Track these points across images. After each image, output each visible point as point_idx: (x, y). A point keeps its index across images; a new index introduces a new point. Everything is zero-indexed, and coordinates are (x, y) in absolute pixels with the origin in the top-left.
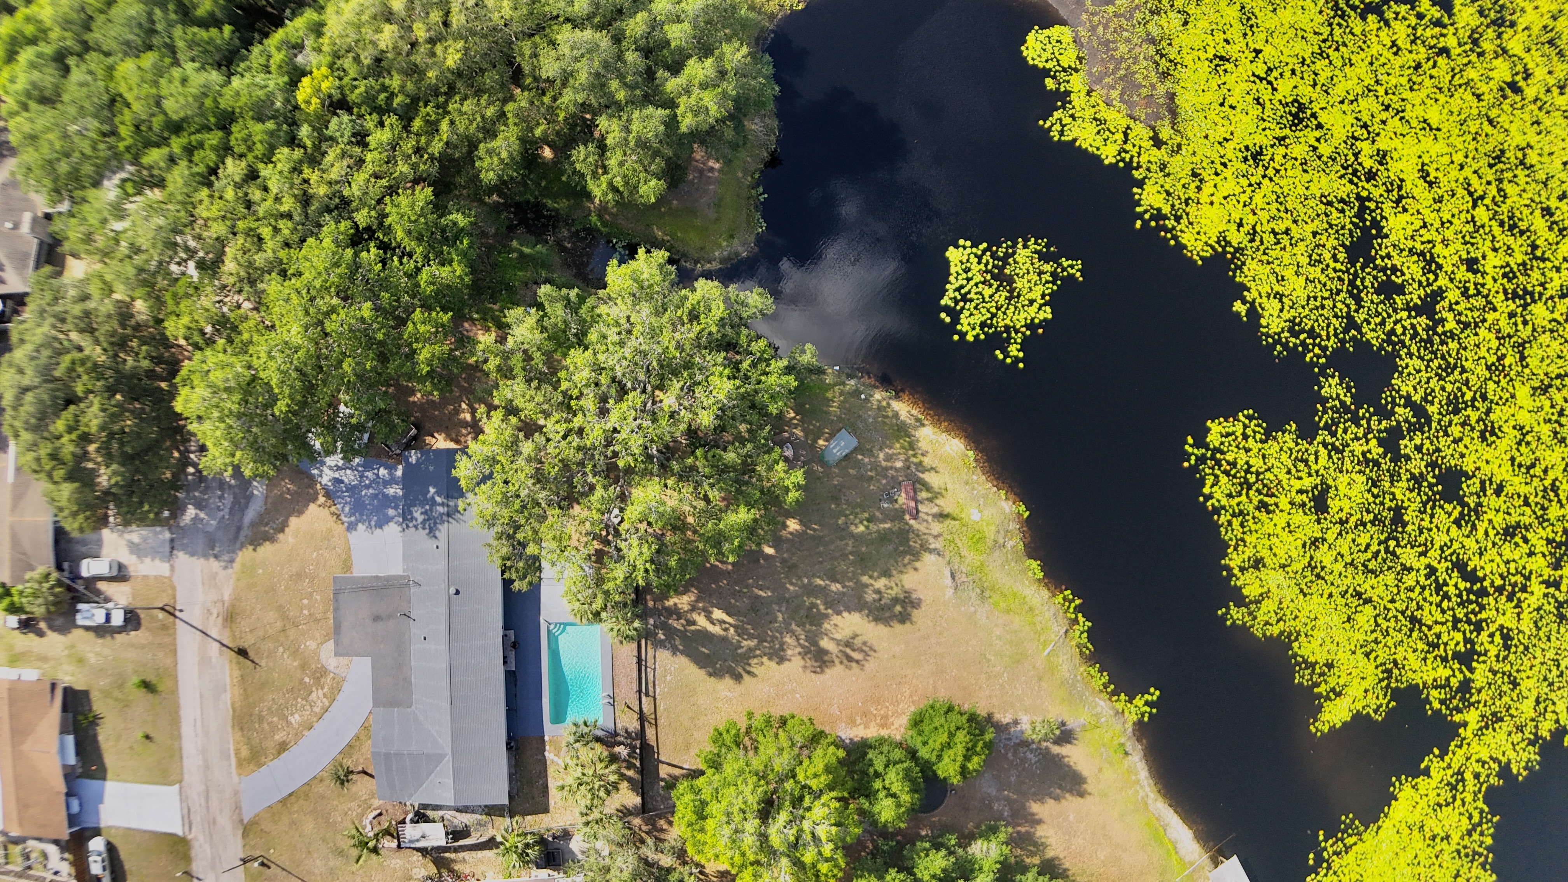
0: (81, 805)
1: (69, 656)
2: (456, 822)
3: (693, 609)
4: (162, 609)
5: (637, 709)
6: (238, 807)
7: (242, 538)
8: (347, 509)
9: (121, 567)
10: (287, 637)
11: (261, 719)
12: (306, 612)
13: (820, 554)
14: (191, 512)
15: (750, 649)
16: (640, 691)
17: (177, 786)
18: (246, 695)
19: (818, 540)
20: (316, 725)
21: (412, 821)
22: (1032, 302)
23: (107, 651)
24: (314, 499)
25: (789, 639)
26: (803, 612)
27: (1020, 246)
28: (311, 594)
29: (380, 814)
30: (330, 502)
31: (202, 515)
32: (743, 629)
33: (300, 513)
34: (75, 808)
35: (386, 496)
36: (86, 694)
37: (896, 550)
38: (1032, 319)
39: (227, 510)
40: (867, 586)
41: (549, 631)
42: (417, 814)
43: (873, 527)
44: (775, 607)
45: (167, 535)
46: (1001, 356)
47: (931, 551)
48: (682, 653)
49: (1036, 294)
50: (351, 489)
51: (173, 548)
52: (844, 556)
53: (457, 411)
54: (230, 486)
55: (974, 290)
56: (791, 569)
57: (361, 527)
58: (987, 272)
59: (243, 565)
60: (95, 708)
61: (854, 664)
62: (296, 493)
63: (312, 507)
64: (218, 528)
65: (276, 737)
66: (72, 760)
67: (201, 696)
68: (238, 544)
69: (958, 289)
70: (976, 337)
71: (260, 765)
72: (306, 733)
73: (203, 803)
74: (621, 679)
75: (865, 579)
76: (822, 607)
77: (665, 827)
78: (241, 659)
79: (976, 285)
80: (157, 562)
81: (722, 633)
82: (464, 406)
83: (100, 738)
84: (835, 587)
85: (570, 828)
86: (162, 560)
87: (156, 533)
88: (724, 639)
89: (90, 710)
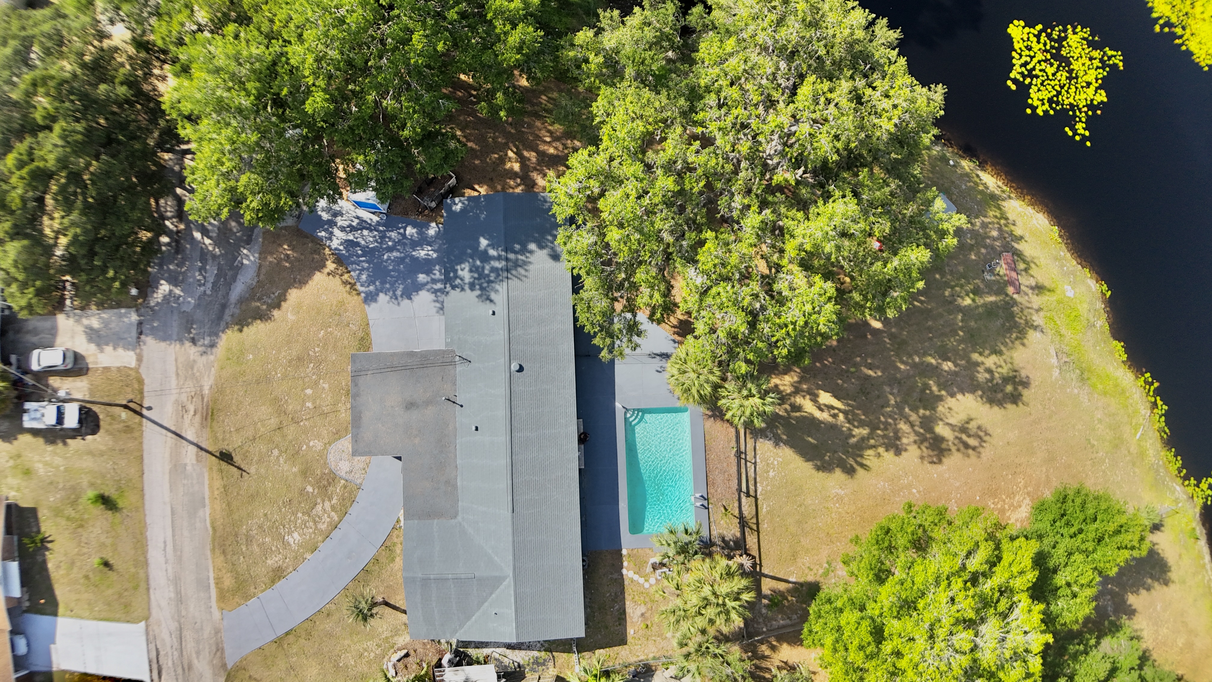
0: (28, 645)
1: (15, 467)
2: (506, 661)
3: (797, 391)
4: (126, 407)
5: (736, 513)
6: (219, 649)
7: (227, 317)
8: (364, 277)
9: (77, 358)
10: (284, 436)
11: (249, 540)
12: (309, 404)
13: (930, 329)
14: (165, 287)
15: (863, 439)
16: (740, 490)
17: (143, 624)
18: (230, 509)
19: (926, 313)
20: (321, 546)
21: (451, 663)
22: (1089, 84)
23: (58, 461)
24: (321, 266)
25: (903, 426)
26: (915, 395)
27: (1070, 31)
28: (316, 383)
29: (407, 655)
30: (341, 269)
31: (177, 291)
32: (854, 414)
33: (302, 283)
34: (22, 647)
35: (415, 260)
36: (33, 511)
37: (1003, 325)
38: (1092, 100)
39: (209, 285)
40: (977, 364)
41: (626, 419)
42: (457, 653)
43: (980, 301)
44: (887, 389)
45: (134, 317)
46: (1070, 133)
47: (1035, 328)
48: (786, 443)
49: (1091, 76)
50: (368, 252)
51: (141, 333)
52: (954, 333)
53: (503, 160)
54: (214, 257)
55: (1038, 67)
56: (901, 346)
57: (382, 298)
58: (1046, 51)
59: (229, 350)
60: (43, 529)
61: (970, 451)
62: (298, 260)
63: (319, 278)
64: (197, 306)
65: (269, 562)
66: (16, 591)
67: (173, 513)
68: (223, 324)
69: (1025, 65)
70: (1046, 112)
71: (247, 597)
72: (308, 556)
73: (176, 645)
74: (718, 478)
75: (975, 357)
76: (935, 388)
77: (767, 652)
78: (224, 465)
79: (1039, 62)
80: (120, 351)
81: (830, 419)
82: (510, 154)
83: (50, 565)
84: (948, 366)
85: (652, 662)
86: (126, 348)
87: (121, 316)
88: (833, 428)
89: (39, 532)
